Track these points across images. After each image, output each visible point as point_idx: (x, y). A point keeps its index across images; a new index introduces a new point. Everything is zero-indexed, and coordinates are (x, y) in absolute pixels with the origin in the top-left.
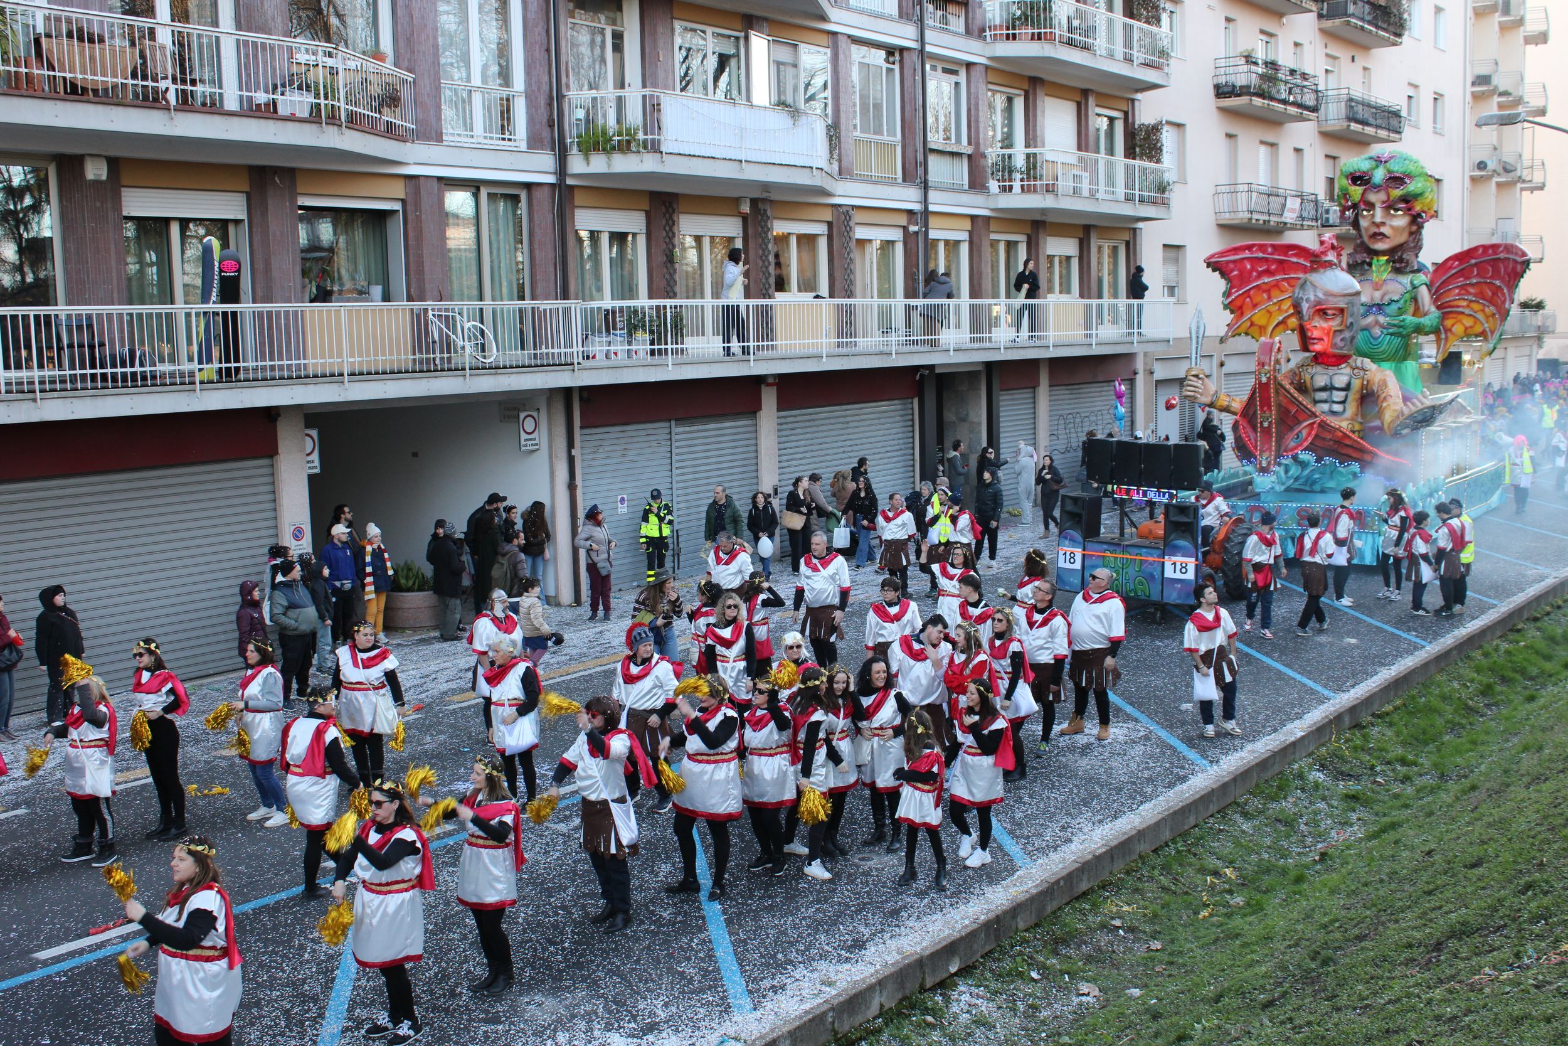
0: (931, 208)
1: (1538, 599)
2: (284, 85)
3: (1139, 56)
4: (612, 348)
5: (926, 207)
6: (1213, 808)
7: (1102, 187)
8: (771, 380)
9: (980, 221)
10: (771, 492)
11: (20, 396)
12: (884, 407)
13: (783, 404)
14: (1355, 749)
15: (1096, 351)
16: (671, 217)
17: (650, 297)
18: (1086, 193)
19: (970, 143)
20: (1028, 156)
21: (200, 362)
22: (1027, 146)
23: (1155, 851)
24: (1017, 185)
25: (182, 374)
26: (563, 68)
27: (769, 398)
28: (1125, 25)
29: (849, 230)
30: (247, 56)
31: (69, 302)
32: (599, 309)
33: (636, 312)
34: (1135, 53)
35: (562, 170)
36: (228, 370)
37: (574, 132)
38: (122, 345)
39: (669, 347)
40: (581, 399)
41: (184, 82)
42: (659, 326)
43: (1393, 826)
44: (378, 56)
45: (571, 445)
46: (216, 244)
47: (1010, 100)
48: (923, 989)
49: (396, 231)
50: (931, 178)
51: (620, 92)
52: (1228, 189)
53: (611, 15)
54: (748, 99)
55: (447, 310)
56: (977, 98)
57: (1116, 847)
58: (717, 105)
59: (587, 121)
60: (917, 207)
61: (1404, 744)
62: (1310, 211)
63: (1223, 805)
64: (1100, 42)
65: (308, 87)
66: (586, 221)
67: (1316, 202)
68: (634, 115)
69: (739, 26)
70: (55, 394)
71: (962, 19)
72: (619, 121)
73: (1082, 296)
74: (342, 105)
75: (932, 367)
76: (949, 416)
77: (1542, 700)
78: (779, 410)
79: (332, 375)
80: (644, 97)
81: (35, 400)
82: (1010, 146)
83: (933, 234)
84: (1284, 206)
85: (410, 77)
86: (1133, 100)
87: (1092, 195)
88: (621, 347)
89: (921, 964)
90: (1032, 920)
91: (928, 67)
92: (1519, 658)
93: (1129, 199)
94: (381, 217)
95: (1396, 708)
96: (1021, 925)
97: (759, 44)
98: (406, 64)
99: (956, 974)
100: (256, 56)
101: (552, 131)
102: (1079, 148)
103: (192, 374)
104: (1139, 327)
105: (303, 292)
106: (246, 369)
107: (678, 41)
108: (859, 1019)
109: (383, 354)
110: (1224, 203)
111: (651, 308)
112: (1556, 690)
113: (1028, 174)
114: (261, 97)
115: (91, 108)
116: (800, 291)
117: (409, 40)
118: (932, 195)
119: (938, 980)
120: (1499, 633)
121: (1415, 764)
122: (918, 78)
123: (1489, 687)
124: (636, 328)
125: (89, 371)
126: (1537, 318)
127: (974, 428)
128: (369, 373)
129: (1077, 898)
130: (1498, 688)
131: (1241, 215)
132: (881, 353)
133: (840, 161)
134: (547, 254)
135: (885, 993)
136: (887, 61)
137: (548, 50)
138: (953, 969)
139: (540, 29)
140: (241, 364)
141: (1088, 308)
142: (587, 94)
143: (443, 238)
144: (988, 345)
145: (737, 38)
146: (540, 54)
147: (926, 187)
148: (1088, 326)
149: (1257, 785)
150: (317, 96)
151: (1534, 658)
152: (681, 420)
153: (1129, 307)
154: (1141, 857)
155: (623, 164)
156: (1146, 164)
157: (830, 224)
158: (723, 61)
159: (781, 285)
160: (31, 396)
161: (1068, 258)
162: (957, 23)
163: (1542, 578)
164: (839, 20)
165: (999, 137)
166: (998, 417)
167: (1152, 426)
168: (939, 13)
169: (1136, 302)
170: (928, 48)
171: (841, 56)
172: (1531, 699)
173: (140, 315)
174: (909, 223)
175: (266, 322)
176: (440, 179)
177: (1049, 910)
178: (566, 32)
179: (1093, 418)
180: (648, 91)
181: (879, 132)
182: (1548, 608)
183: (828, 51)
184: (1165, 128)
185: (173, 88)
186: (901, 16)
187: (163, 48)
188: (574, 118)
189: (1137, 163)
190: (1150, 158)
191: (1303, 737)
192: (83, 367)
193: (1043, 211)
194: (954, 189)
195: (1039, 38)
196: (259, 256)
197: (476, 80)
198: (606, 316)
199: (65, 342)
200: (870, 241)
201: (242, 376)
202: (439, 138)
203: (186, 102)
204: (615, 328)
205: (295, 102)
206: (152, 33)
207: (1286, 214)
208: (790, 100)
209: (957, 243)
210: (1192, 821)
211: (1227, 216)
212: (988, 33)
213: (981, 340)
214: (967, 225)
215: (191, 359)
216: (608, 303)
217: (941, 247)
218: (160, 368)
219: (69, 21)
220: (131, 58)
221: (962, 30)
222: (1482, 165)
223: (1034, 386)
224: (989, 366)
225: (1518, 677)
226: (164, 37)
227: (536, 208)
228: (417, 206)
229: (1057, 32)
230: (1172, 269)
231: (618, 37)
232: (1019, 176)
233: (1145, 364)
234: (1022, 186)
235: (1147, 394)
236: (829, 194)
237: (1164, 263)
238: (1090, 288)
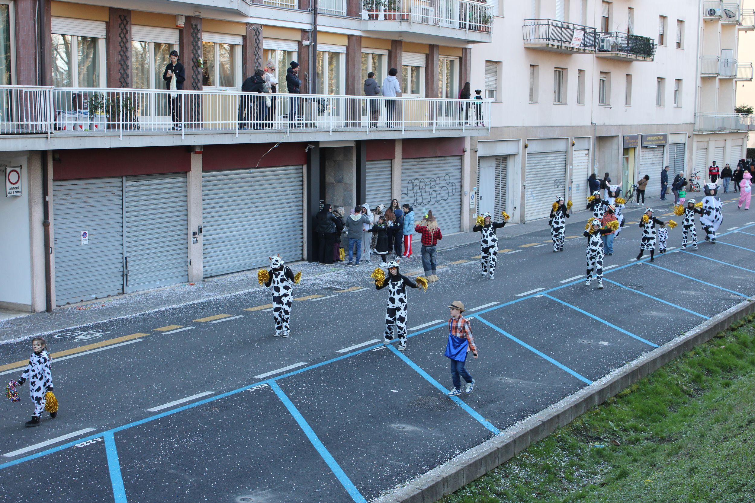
0: (319, 28)
1: (735, 315)
4: (78, 122)
5: (315, 28)
6: (498, 462)
7: (443, 18)
8: (198, 150)
9: (354, 39)
10: (197, 230)
12: (282, 170)
13: (207, 167)
14: (602, 419)
15: (435, 134)
16: (125, 26)
17: (109, 86)
18: (431, 22)
23: (455, 493)
24: (381, 15)
27: (196, 162)
29: (258, 42)
32: (68, 93)
33: (96, 96)
39: (121, 123)
40: (54, 159)
42: (113, 107)
43: (623, 474)
45: (45, 193)
50: (320, 6)
52: (533, 22)
57: (426, 490)
60: (308, 27)
61: (636, 417)
62: (590, 40)
63: (505, 459)
66: (59, 27)
67: (595, 33)
73: (427, 96)
75: (317, 143)
76: (330, 178)
77: (732, 387)
78: (205, 170)
83: (319, 47)
84: (572, 36)
87: (436, 23)
88: (85, 122)
92: (720, 357)
93: (462, 27)
95: (632, 392)
110: (530, 32)
111: (108, 93)
112: (743, 379)
113: (390, 7)
116: (222, 85)
118: (320, 19)
120: (707, 339)
121: (643, 431)
123: (698, 376)
124: (96, 108)
126: (747, 120)
127: (347, 188)
130: (704, 378)
131: (542, 41)
132: (279, 132)
134: (29, 52)
141: (431, 103)
144: (357, 128)
147: (315, 13)
148: (431, 117)
149: (531, 445)
151: (730, 356)
152: (130, 176)
153: (460, 104)
157: (244, 37)
159: (207, 81)
161: (418, 68)
163: (739, 301)
166: (365, 180)
167: (476, 189)
169: (464, 100)
172: (727, 385)
174: (303, 38)
179: (432, 183)
182: (742, 322)
191: (565, 412)
193: (400, 33)
194: (335, 16)
198: (74, 99)
200: (274, 50)
204: (80, 108)
207: (573, 41)
209: (338, 54)
210: (483, 471)
211: (532, 41)
213: (353, 124)
214: (345, 42)
216: (76, 89)
217: (326, 57)
222: (712, 12)
223: (391, 158)
224: (359, 143)
225: (719, 370)
227: (21, 15)
230: (492, 78)
232: (383, 8)
233: (471, 145)
234: (385, 15)
235: (472, 166)
236: (244, 16)
237: (486, 74)
238: (432, 90)
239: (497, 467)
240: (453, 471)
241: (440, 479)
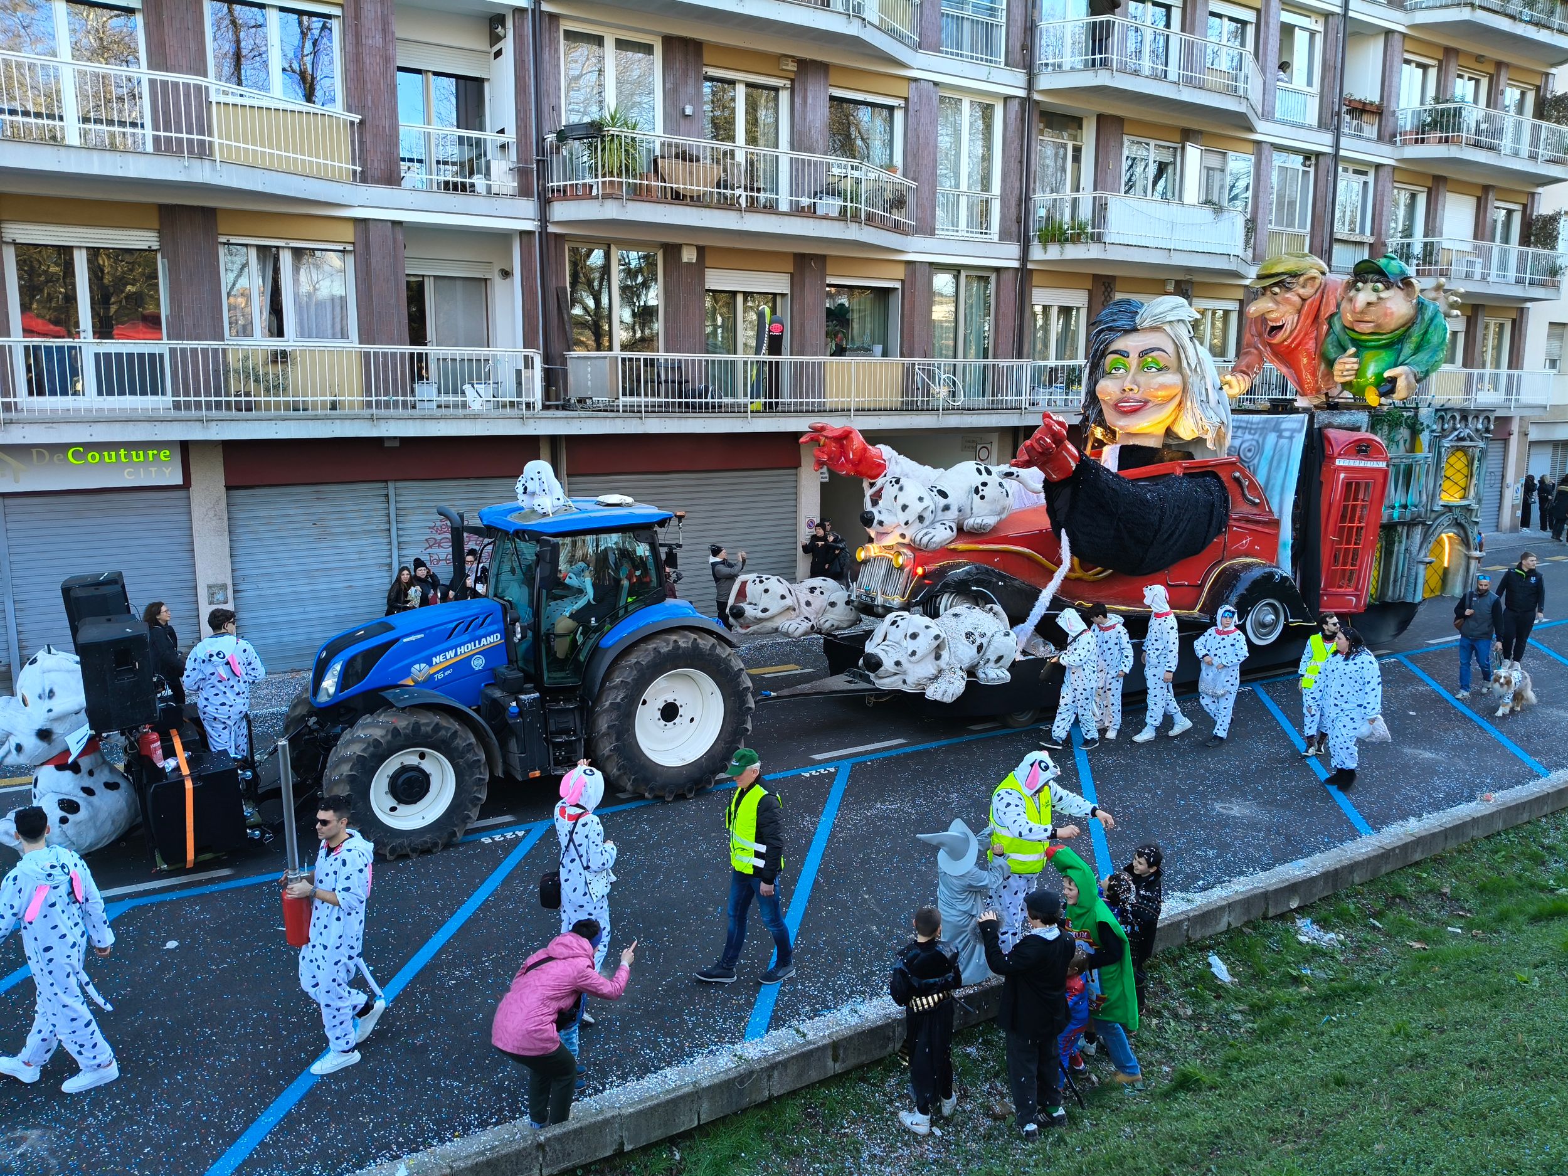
2: (821, 192)
3: (1543, 152)
4: (1053, 397)
6: (1547, 809)
7: (1494, 271)
11: (632, 414)
16: (1110, 294)
18: (1477, 276)
19: (1372, 234)
20: (1426, 244)
21: (752, 397)
22: (1426, 235)
23: (1487, 838)
25: (739, 405)
26: (1032, 176)
28: (1533, 126)
30: (797, 170)
31: (667, 351)
32: (1045, 366)
33: (1074, 369)
34: (1541, 151)
35: (1024, 257)
36: (771, 403)
37: (1037, 226)
38: (700, 383)
41: (752, 190)
44: (890, 167)
46: (768, 311)
47: (1413, 196)
48: (1265, 918)
49: (896, 303)
51: (1076, 195)
53: (1074, 132)
54: (1180, 199)
55: (929, 365)
56: (1383, 195)
58: (1154, 204)
59: (1048, 219)
63: (1557, 807)
64: (1506, 143)
65: (839, 193)
66: (1040, 298)
68: (1085, 212)
69: (1178, 138)
70: (655, 415)
71: (1376, 127)
72: (1072, 218)
73: (1465, 365)
74: (863, 207)
79: (843, 410)
80: (1095, 198)
81: (641, 418)
82: (1410, 236)
85: (914, 185)
86: (1533, 194)
87: (1484, 278)
88: (1060, 398)
89: (1266, 896)
90: (1368, 877)
91: (1340, 169)
93: (1519, 281)
94: (886, 292)
96: (1357, 880)
97: (1193, 153)
98: (912, 175)
99: (1295, 910)
100: (803, 170)
101: (1020, 227)
102: (1475, 237)
103: (746, 406)
104: (1518, 393)
105: (826, 348)
106: (783, 404)
107: (1126, 153)
108: (1209, 932)
109: (880, 396)
113: (1424, 260)
114: (805, 201)
115: (688, 209)
117: (915, 155)
119: (1279, 912)
122: (1331, 179)
125: (677, 400)
128: (869, 410)
129: (1410, 866)
133: (1254, 249)
134: (1009, 323)
135: (1233, 915)
136: (1304, 165)
137: (1021, 162)
138: (1294, 905)
139: (1016, 145)
140: (780, 400)
141: (1470, 377)
142: (1049, 196)
143: (930, 312)
145: (1175, 149)
146: (1014, 165)
148: (1468, 390)
150: (845, 200)
153: (1510, 378)
154: (1472, 840)
155: (1073, 252)
156: (1540, 251)
157: (1241, 302)
158: (1162, 168)
160: (639, 415)
162: (1371, 130)
164: (1265, 131)
165: (1400, 228)
168: (1355, 122)
169: (1515, 372)
170: (1342, 153)
171: (1264, 162)
173: (713, 362)
175: (800, 370)
176: (931, 264)
177: (1383, 871)
178: (1036, 147)
180: (1098, 194)
181: (1291, 224)
183: (1253, 157)
184: (1563, 218)
185: (744, 194)
186: (1320, 126)
187: (739, 165)
188: (1037, 218)
189: (1531, 250)
190: (1544, 246)
192: (673, 397)
195: (1447, 141)
196: (797, 322)
197: (964, 187)
198: (1050, 372)
199: (663, 378)
201: (780, 408)
202: (932, 232)
203: (753, 206)
204: (1056, 382)
205: (830, 205)
206: (732, 153)
208: (1215, 199)
210: (1525, 817)
212: (1398, 138)
215: (745, 395)
216: (1052, 362)
218: (724, 400)
219: (677, 146)
220: (716, 172)
221: (1375, 136)
226: (740, 157)
227: (1002, 287)
228: (913, 284)
229: (1464, 135)
230: (1556, 344)
231: (1077, 150)
232: (1415, 262)
233: (1520, 426)
234: (1418, 271)
235: (1519, 452)
236: (1242, 277)
237: (1548, 339)
238: (1473, 359)
239: (1545, 816)
240: (1487, 812)
241: (1469, 819)
